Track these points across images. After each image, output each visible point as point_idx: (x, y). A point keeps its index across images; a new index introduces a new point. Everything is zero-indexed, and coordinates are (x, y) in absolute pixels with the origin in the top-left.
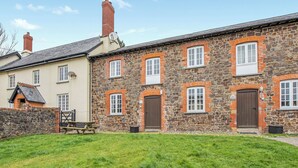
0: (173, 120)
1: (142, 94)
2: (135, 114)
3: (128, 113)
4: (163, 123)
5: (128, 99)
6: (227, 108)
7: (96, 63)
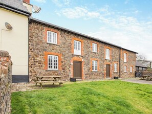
0: (87, 74)
1: (72, 59)
2: (68, 70)
3: (63, 69)
4: (83, 75)
5: (63, 60)
6: (104, 70)
7: (33, 25)
